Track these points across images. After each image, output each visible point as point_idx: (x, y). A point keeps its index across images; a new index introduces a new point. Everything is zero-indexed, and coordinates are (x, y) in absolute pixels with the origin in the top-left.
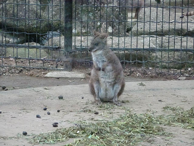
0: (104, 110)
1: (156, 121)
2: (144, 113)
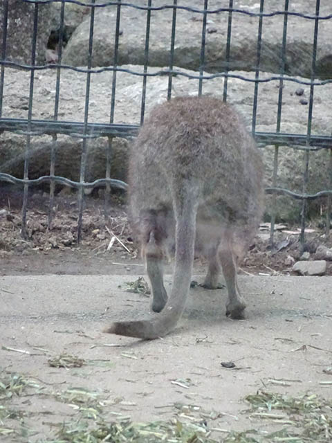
2: (164, 419)
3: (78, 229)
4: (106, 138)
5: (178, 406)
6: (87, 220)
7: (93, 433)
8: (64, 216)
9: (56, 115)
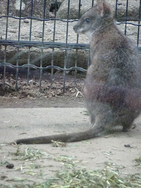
0: (25, 160)
1: (126, 185)
2: (100, 169)
3: (64, 88)
4: (75, 50)
5: (106, 163)
6: (67, 84)
7: (70, 175)
8: (58, 83)
9: (54, 40)
